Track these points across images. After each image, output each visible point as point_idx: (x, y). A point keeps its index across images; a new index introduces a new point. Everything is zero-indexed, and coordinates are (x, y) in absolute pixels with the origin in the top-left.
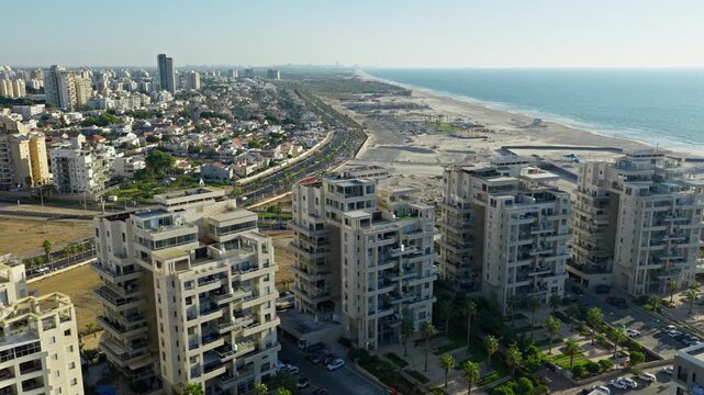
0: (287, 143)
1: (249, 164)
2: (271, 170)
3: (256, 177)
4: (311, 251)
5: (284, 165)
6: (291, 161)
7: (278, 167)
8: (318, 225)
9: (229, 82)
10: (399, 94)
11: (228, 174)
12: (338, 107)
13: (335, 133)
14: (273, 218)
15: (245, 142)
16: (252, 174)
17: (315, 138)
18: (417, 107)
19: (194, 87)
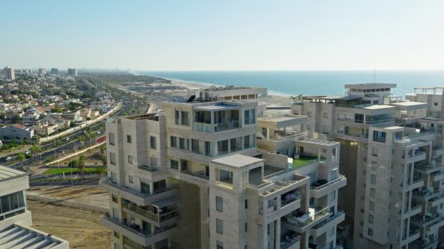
0: (86, 109)
1: (50, 125)
2: (71, 130)
3: (57, 136)
4: (144, 229)
5: (83, 126)
6: (89, 122)
7: (78, 128)
8: (156, 185)
9: (39, 76)
10: (162, 82)
11: (29, 134)
12: (122, 88)
13: (124, 104)
14: (75, 173)
15: (48, 109)
16: (54, 134)
17: (109, 106)
18: (179, 88)
19: (10, 78)
